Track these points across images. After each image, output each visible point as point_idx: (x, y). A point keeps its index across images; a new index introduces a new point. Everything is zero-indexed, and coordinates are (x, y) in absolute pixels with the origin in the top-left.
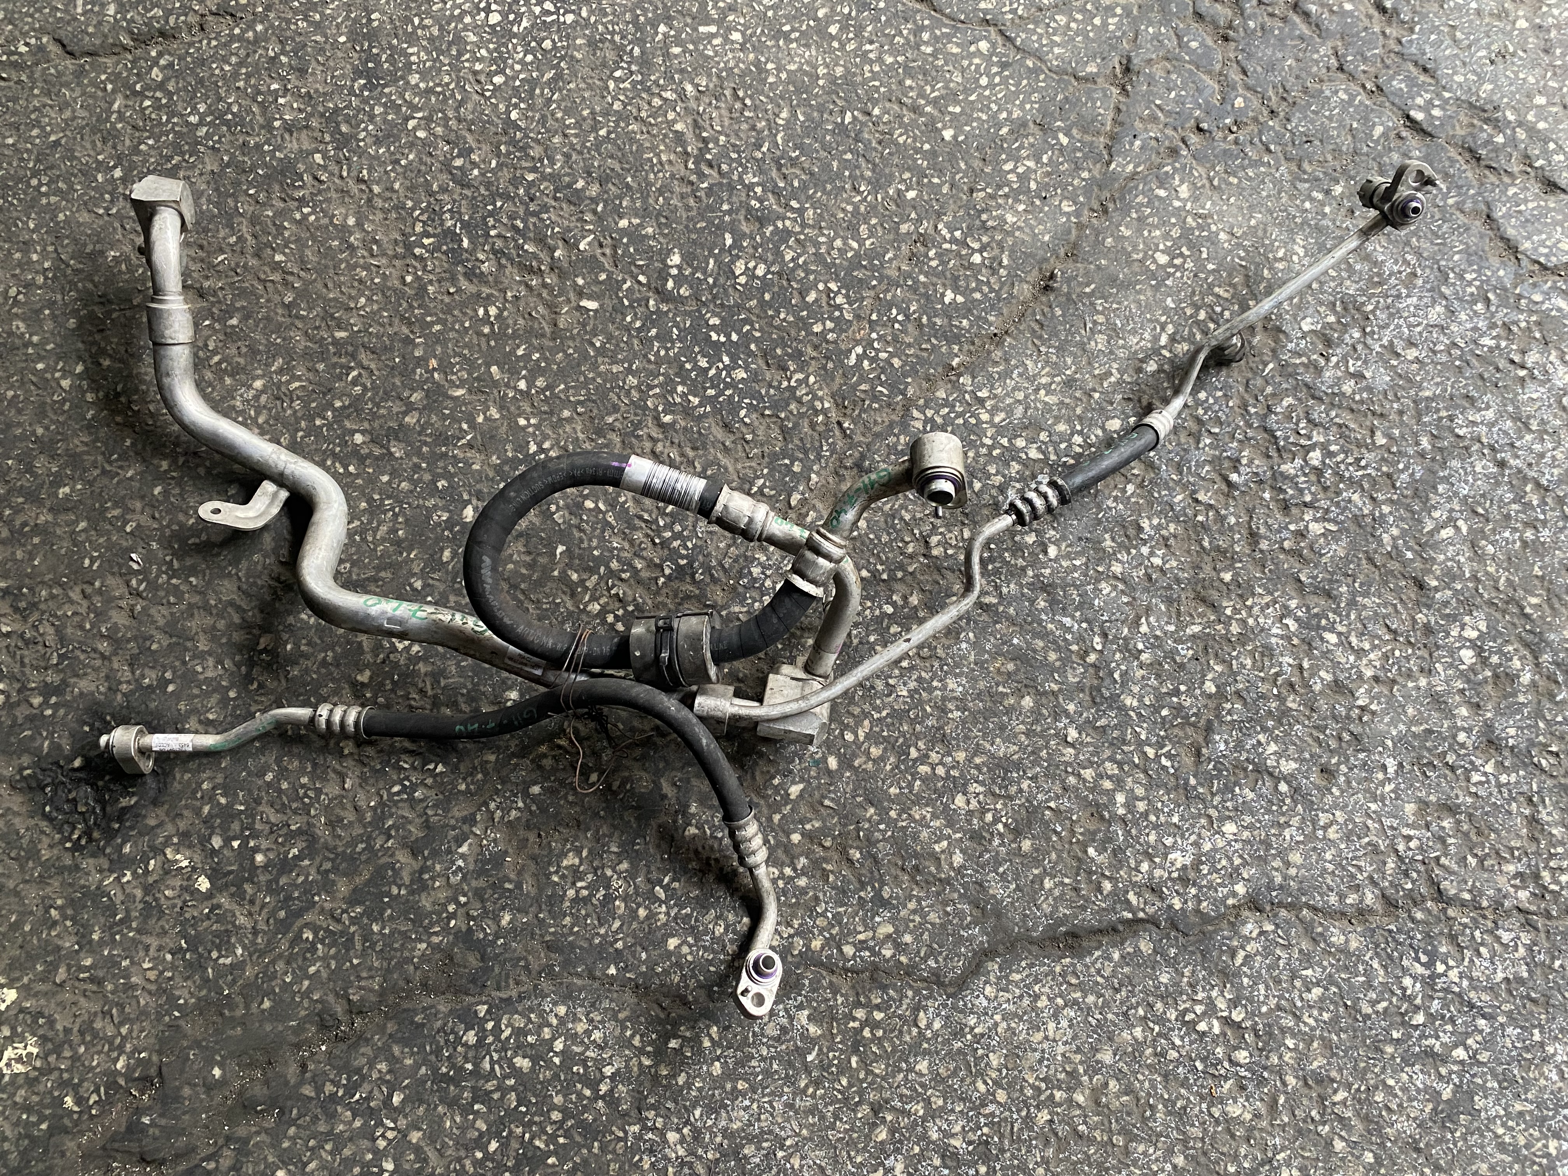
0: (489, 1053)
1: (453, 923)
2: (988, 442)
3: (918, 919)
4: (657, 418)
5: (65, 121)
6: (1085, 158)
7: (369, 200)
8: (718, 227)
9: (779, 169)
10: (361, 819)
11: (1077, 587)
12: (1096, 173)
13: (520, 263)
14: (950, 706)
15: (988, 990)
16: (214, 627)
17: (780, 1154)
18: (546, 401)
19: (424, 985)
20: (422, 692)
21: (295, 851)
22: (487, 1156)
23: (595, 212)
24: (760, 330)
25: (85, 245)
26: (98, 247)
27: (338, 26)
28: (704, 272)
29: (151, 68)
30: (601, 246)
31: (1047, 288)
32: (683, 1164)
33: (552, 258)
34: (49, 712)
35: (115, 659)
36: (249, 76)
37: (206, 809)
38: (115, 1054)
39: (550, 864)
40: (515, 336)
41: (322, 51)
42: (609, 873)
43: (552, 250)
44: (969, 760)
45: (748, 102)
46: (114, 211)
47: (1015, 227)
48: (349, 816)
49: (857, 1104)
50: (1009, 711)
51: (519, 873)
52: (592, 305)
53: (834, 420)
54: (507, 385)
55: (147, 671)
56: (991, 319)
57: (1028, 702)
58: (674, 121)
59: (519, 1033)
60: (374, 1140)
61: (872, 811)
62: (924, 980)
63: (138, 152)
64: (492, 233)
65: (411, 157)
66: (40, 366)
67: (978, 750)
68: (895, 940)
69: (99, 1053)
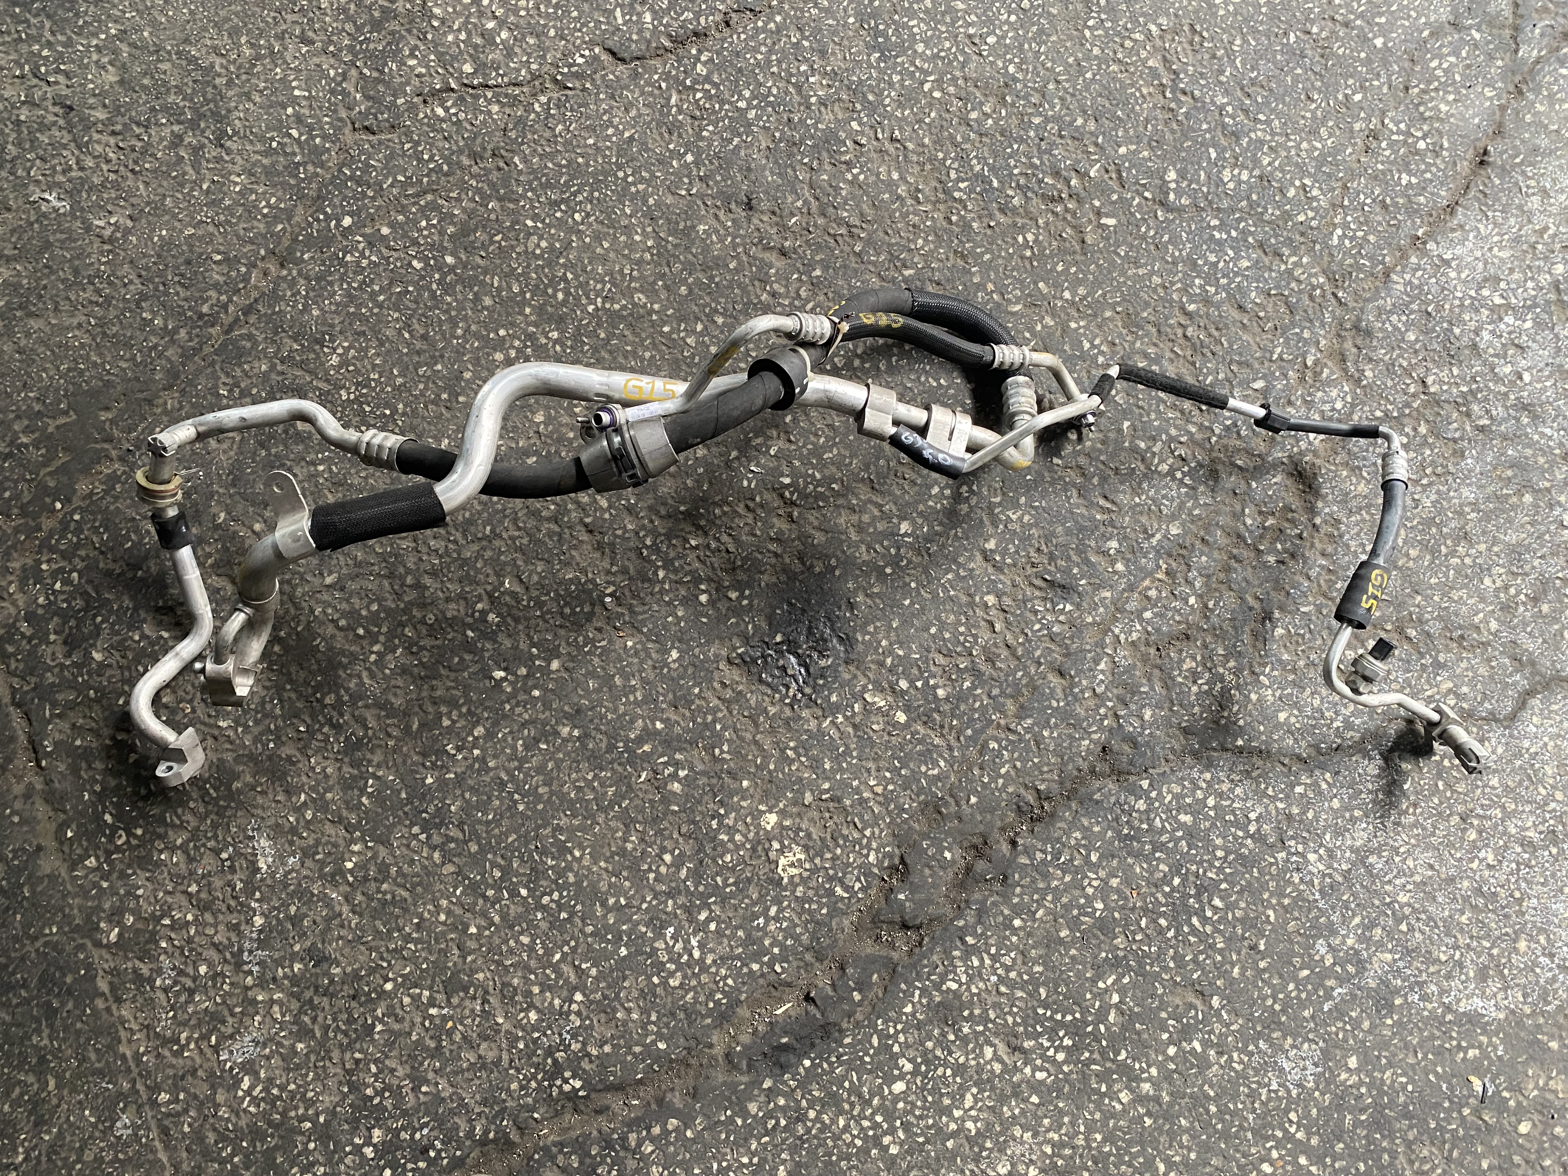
0: (1157, 815)
1: (1106, 723)
2: (1459, 295)
3: (1470, 674)
4: (1183, 309)
5: (633, 118)
6: (1496, 49)
7: (905, 156)
8: (1202, 145)
9: (1242, 89)
10: (1014, 654)
11: (1551, 404)
12: (1507, 59)
13: (1043, 195)
14: (1467, 509)
15: (1535, 719)
16: (860, 521)
17: (1397, 859)
18: (1089, 306)
19: (1093, 772)
20: (1039, 550)
21: (967, 684)
22: (1173, 890)
23: (1096, 144)
24: (1255, 225)
25: (677, 223)
26: (689, 223)
27: (845, 10)
28: (1198, 182)
29: (695, 65)
30: (1107, 171)
31: (1482, 163)
32: (1324, 875)
33: (1069, 187)
34: (745, 602)
35: (786, 556)
36: (779, 62)
37: (889, 661)
38: (865, 852)
39: (1172, 669)
40: (1052, 256)
41: (835, 33)
42: (1221, 670)
43: (1067, 181)
44: (1489, 550)
45: (1205, 34)
46: (694, 191)
47: (1449, 115)
48: (1004, 653)
49: (1449, 816)
50: (1514, 508)
51: (1149, 680)
52: (1111, 222)
53: (1329, 292)
54: (1054, 297)
55: (815, 562)
56: (1443, 193)
57: (1528, 498)
58: (1147, 59)
59: (1177, 797)
60: (1084, 889)
61: (1419, 598)
62: (1483, 719)
63: (703, 138)
64: (1016, 171)
65: (933, 115)
66: (666, 329)
67: (1495, 541)
68: (1455, 693)
69: (854, 851)
